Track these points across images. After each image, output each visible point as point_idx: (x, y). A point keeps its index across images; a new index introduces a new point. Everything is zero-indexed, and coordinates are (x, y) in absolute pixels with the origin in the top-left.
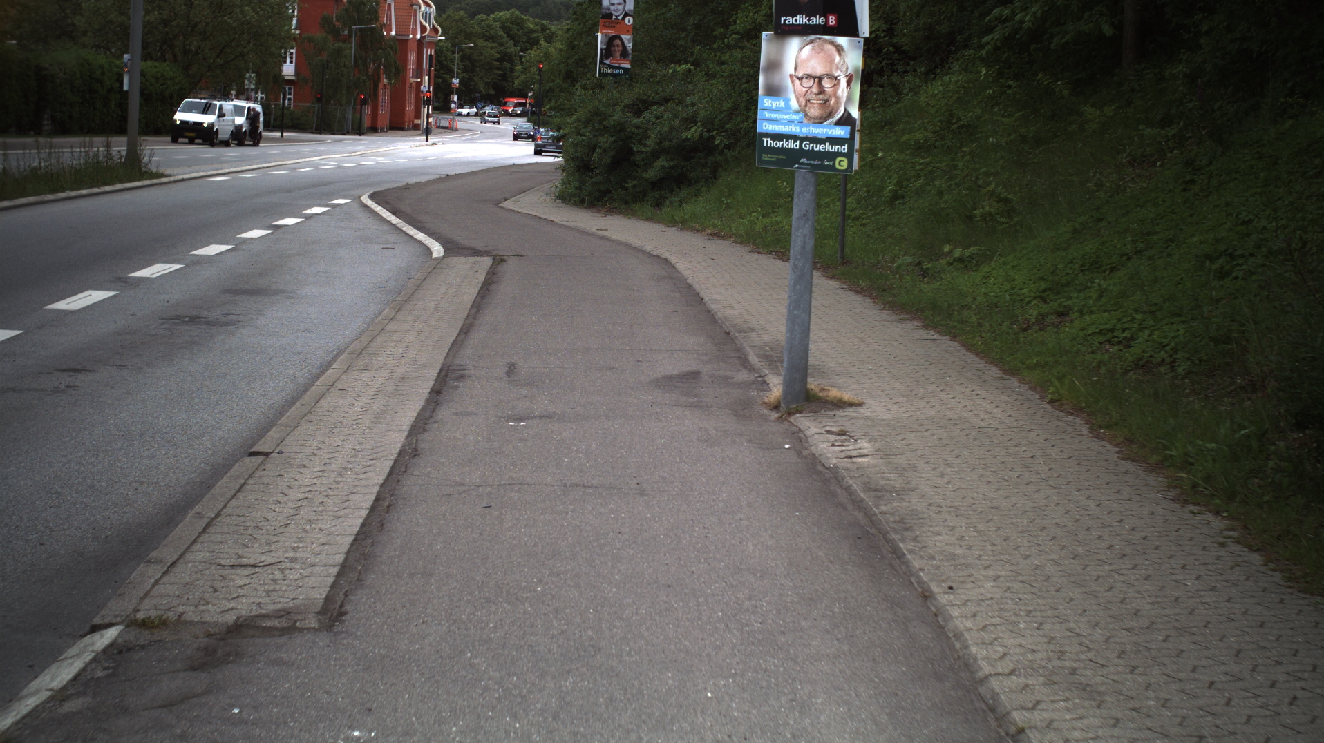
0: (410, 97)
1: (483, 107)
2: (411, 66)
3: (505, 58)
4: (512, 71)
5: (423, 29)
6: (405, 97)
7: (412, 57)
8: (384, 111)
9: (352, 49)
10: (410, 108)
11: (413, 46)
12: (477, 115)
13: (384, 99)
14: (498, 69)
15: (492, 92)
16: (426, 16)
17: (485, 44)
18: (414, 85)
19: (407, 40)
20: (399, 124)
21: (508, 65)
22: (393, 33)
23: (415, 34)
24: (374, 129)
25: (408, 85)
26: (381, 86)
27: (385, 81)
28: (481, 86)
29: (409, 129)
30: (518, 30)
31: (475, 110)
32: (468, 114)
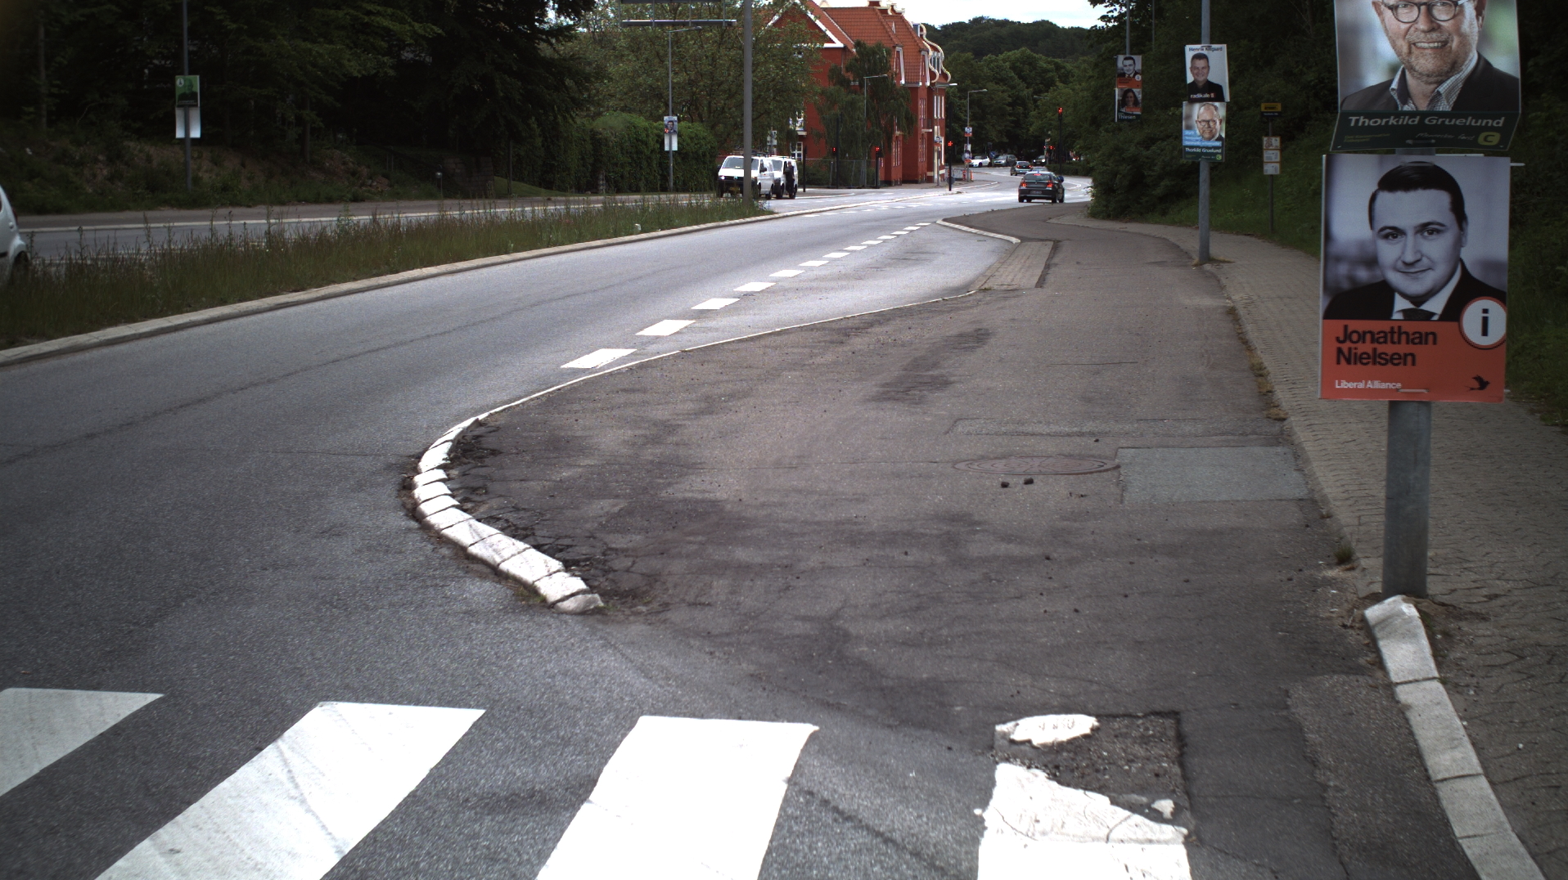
0: (922, 148)
1: (997, 156)
2: (922, 116)
3: (1017, 101)
4: (1026, 116)
5: (933, 75)
6: (917, 148)
7: (922, 106)
8: (896, 163)
9: (863, 100)
10: (922, 160)
11: (923, 94)
12: (990, 165)
13: (896, 151)
14: (1010, 115)
15: (1005, 140)
16: (934, 62)
17: (996, 87)
18: (926, 136)
19: (917, 88)
20: (913, 177)
21: (1020, 109)
22: (903, 82)
23: (924, 81)
24: (888, 183)
25: (920, 136)
26: (894, 139)
27: (898, 133)
28: (993, 135)
29: (922, 182)
30: (1031, 71)
31: (988, 160)
32: (981, 165)
